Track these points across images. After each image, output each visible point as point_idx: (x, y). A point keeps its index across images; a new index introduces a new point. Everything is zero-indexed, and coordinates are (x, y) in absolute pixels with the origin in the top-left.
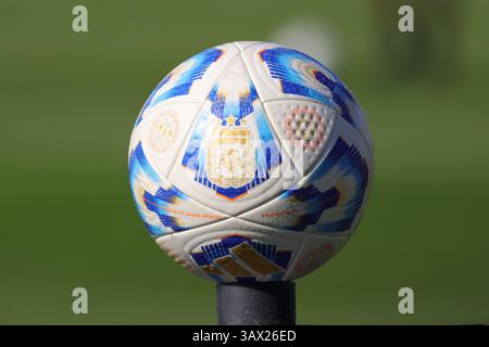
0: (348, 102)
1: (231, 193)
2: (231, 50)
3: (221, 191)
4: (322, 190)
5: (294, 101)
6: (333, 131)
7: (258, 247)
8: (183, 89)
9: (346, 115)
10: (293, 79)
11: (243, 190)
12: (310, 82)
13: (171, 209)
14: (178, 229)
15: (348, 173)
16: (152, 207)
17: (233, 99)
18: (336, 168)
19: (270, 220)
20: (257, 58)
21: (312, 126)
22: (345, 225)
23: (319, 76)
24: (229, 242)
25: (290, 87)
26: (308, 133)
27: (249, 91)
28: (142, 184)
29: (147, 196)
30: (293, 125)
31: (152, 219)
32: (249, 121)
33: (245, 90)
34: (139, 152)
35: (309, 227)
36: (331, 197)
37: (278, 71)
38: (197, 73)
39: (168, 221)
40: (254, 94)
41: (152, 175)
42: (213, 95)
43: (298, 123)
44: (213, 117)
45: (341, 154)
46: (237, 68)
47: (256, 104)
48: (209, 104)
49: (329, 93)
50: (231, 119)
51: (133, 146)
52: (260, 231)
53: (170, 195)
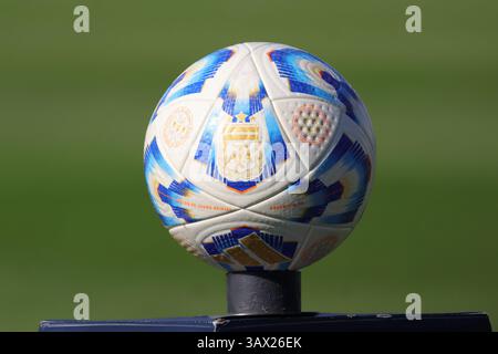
0: (352, 100)
1: (241, 187)
2: (241, 50)
3: (231, 185)
4: (327, 185)
5: (302, 100)
6: (337, 129)
7: (266, 237)
8: (196, 87)
9: (350, 113)
10: (301, 78)
11: (251, 184)
12: (317, 82)
13: (184, 201)
14: (190, 221)
15: (351, 168)
16: (165, 200)
17: (243, 97)
18: (340, 163)
19: (278, 212)
20: (266, 58)
21: (318, 124)
22: (348, 217)
23: (325, 76)
24: (238, 233)
25: (298, 86)
26: (314, 130)
27: (258, 89)
28: (156, 177)
29: (161, 188)
30: (300, 122)
31: (166, 210)
32: (259, 117)
33: (255, 88)
34: (154, 147)
35: (315, 219)
36: (336, 191)
37: (286, 70)
38: (210, 72)
39: (181, 212)
40: (263, 92)
41: (166, 169)
42: (224, 93)
43: (305, 120)
44: (223, 114)
45: (345, 149)
46: (247, 67)
47: (265, 102)
48: (221, 101)
49: (334, 91)
50: (241, 116)
51: (148, 142)
52: (268, 222)
53: (183, 187)
